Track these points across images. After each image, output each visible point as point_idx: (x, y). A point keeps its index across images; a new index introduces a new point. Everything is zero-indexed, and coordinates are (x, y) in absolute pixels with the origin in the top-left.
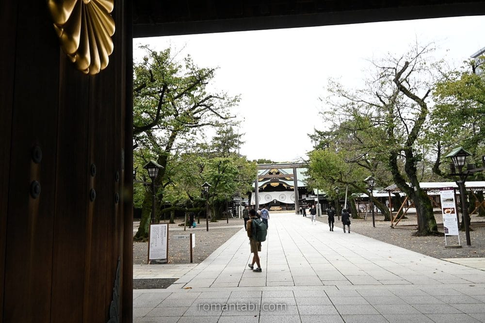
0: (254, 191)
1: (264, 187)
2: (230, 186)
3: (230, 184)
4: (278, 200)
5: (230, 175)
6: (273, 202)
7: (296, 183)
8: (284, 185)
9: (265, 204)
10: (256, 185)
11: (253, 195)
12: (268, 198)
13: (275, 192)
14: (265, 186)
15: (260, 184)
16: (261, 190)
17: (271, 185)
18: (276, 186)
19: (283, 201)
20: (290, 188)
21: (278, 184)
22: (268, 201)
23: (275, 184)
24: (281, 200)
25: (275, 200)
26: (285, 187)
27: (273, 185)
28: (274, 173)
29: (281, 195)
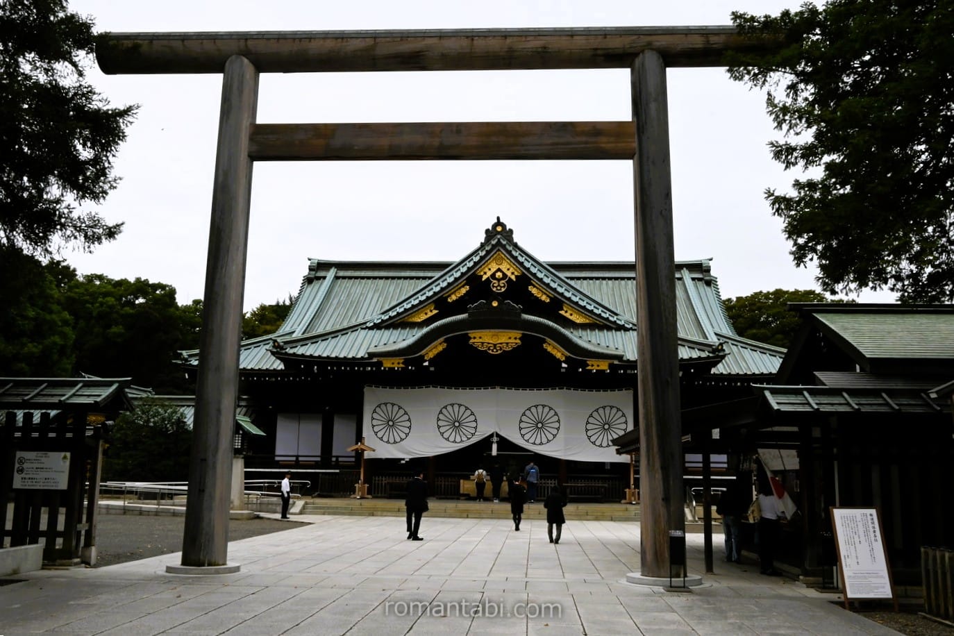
1: (432, 351)
4: (515, 438)
8: (551, 348)
12: (457, 424)
13: (498, 389)
14: (439, 346)
16: (414, 371)
17: (472, 341)
18: (501, 349)
19: (541, 444)
20: (588, 365)
21: (518, 341)
22: (455, 442)
23: (499, 342)
24: (532, 441)
25: (498, 435)
26: (558, 357)
27: (483, 343)
28: (499, 280)
29: (529, 409)
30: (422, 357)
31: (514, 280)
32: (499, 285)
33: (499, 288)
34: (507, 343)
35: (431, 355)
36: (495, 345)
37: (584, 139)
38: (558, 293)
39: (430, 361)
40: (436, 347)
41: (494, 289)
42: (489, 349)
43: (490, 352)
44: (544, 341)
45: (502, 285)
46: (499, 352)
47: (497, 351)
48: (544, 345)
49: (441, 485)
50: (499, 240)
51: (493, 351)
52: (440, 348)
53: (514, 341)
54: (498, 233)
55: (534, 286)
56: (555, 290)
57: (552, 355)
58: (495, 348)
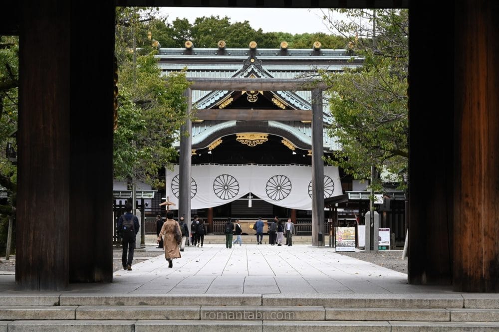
0: (177, 159)
1: (212, 146)
2: (124, 158)
3: (124, 153)
4: (263, 196)
5: (126, 131)
6: (242, 203)
7: (317, 137)
8: (287, 143)
9: (215, 209)
10: (184, 140)
11: (172, 174)
12: (226, 188)
13: (252, 165)
14: (218, 142)
15: (198, 135)
16: (202, 157)
17: (238, 138)
18: (256, 144)
19: (279, 199)
20: (309, 153)
21: (266, 138)
22: (224, 199)
23: (255, 139)
24: (273, 198)
25: (252, 194)
26: (290, 148)
27: (245, 140)
28: (252, 94)
29: (272, 178)
30: (208, 148)
31: (262, 94)
32: (252, 98)
33: (252, 99)
34: (260, 140)
35: (213, 147)
36: (252, 141)
37: (296, 116)
38: (291, 104)
39: (212, 151)
40: (216, 143)
41: (250, 100)
42: (248, 143)
43: (249, 145)
44: (282, 139)
45: (254, 98)
46: (255, 145)
47: (253, 145)
48: (282, 141)
49: (217, 226)
50: (253, 69)
51: (251, 144)
52: (218, 143)
53: (264, 139)
54: (252, 63)
55: (276, 99)
56: (289, 102)
57: (287, 147)
58: (252, 143)
